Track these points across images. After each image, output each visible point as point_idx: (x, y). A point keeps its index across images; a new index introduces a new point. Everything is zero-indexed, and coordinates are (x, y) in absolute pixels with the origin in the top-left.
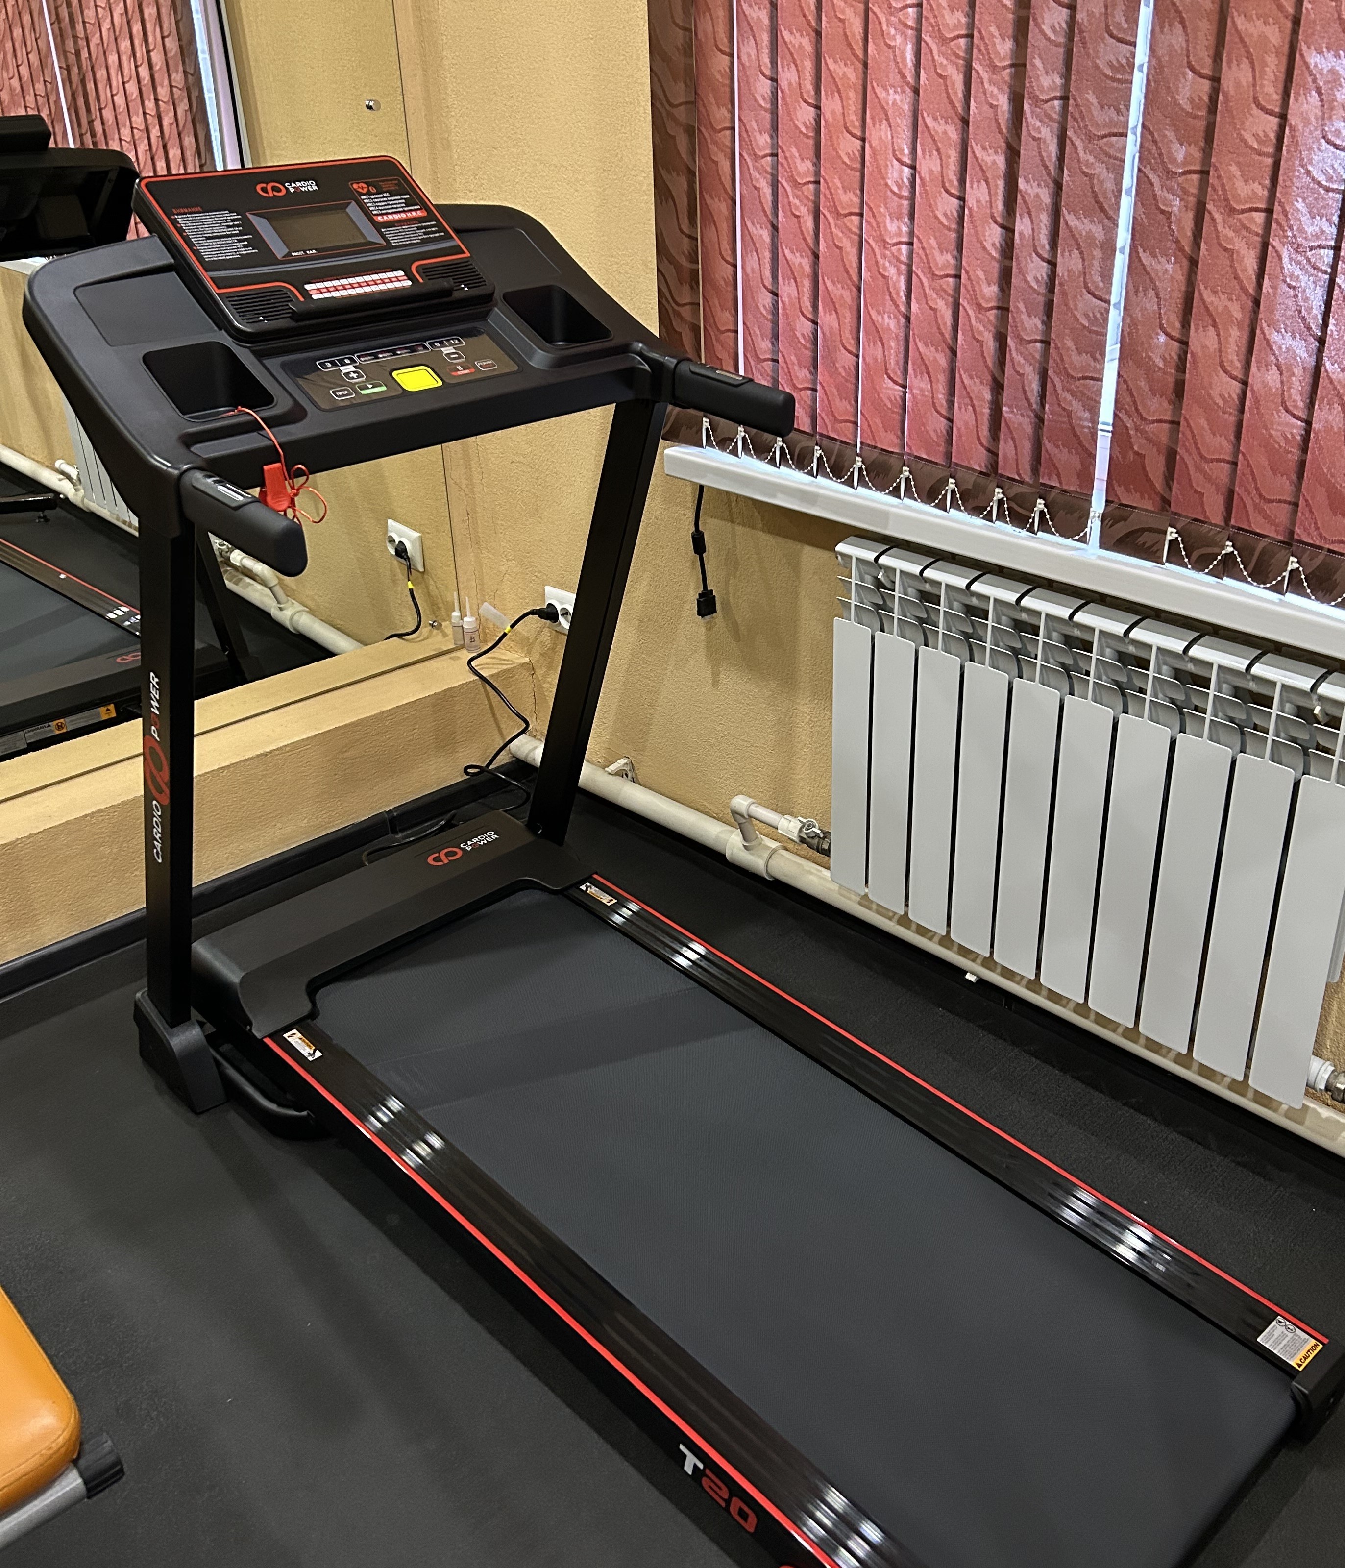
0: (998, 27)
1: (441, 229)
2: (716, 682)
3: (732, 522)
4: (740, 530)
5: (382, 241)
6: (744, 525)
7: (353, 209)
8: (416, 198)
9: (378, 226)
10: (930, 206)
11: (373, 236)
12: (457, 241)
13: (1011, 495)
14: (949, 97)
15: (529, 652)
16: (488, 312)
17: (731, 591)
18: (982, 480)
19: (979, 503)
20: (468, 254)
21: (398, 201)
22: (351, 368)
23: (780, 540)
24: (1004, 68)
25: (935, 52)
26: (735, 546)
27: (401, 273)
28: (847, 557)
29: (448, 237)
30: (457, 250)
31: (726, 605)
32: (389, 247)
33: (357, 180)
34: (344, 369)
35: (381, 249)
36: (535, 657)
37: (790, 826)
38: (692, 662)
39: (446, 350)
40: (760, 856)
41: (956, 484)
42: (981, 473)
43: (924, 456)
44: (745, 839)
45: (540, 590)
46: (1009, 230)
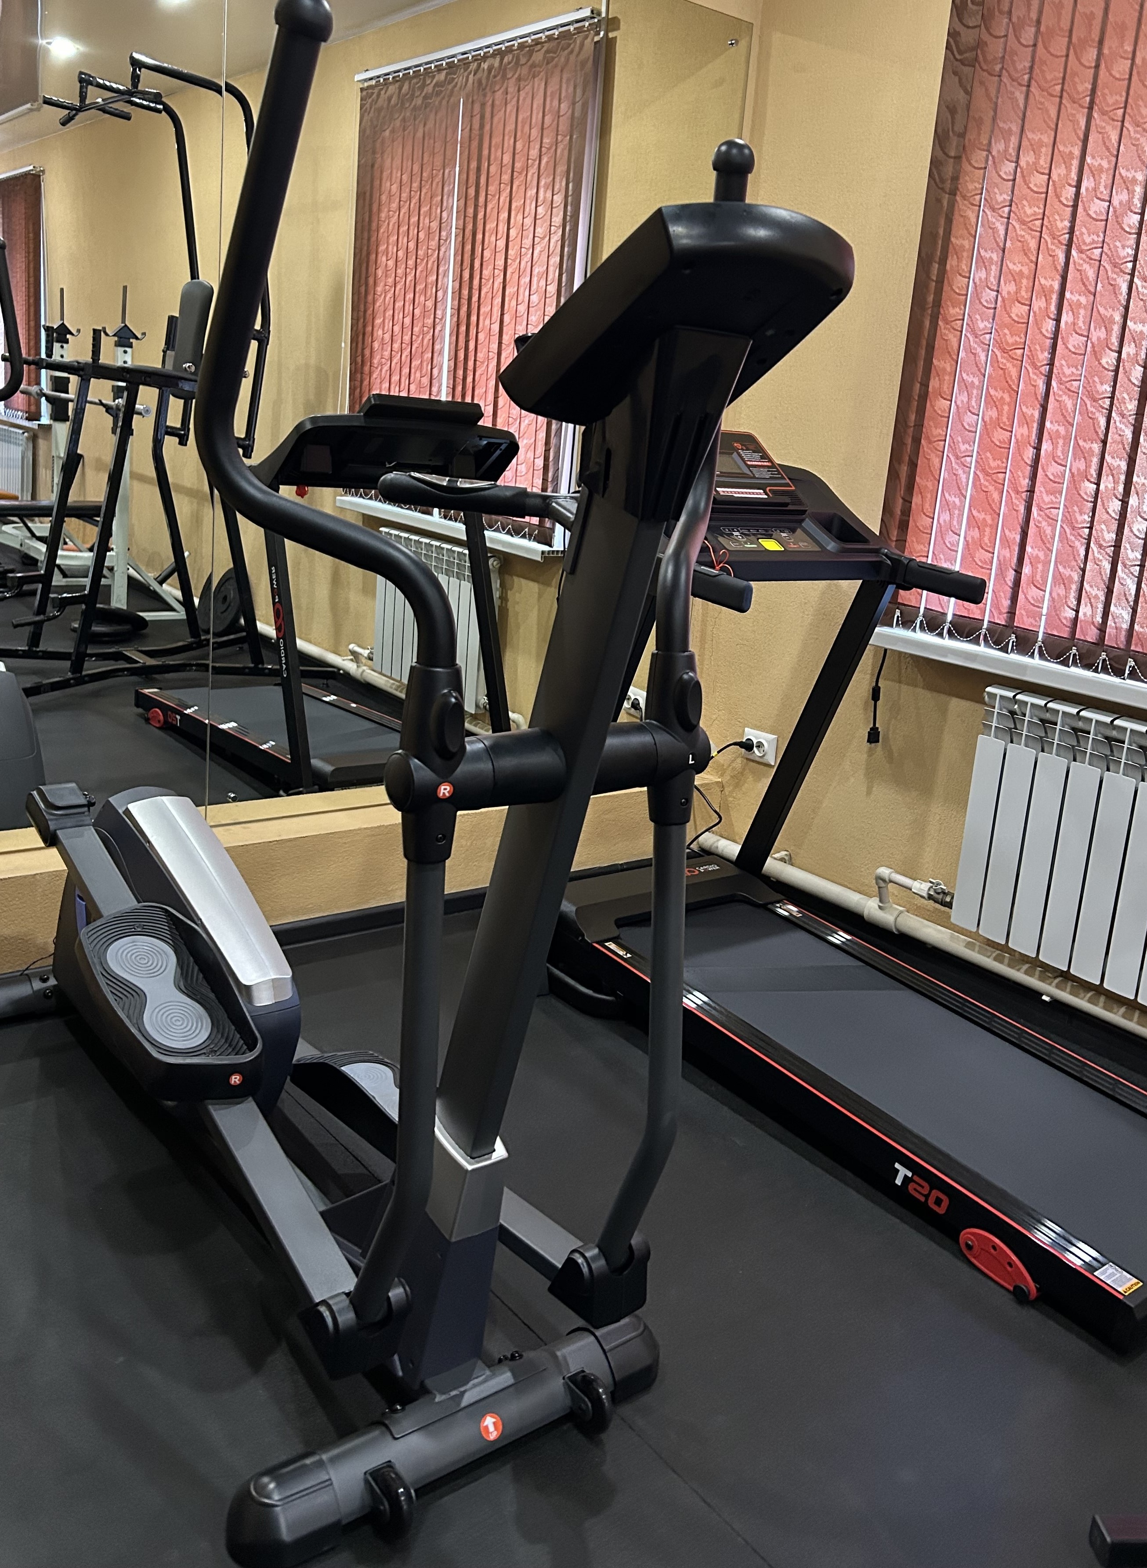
0: (1128, 394)
1: (779, 473)
2: (869, 792)
3: (900, 682)
4: (904, 687)
5: (750, 473)
6: (908, 684)
7: (735, 455)
8: (765, 456)
9: (749, 466)
10: (1076, 488)
11: (746, 471)
12: (788, 481)
13: (1111, 656)
14: (1095, 429)
15: (722, 775)
16: (803, 520)
17: (891, 728)
18: (1093, 647)
19: (1090, 661)
20: (793, 488)
21: (757, 456)
22: (737, 533)
23: (935, 694)
24: (1130, 415)
25: (1089, 406)
26: (899, 699)
27: (761, 491)
28: (993, 696)
29: (783, 478)
30: (787, 485)
31: (886, 738)
32: (754, 477)
33: (737, 442)
34: (735, 534)
35: (751, 478)
36: (727, 778)
37: (921, 887)
38: (852, 780)
39: (783, 535)
40: (891, 915)
41: (1077, 650)
42: (1093, 643)
43: (1056, 634)
44: (881, 901)
45: (741, 731)
46: (1125, 503)
